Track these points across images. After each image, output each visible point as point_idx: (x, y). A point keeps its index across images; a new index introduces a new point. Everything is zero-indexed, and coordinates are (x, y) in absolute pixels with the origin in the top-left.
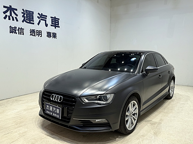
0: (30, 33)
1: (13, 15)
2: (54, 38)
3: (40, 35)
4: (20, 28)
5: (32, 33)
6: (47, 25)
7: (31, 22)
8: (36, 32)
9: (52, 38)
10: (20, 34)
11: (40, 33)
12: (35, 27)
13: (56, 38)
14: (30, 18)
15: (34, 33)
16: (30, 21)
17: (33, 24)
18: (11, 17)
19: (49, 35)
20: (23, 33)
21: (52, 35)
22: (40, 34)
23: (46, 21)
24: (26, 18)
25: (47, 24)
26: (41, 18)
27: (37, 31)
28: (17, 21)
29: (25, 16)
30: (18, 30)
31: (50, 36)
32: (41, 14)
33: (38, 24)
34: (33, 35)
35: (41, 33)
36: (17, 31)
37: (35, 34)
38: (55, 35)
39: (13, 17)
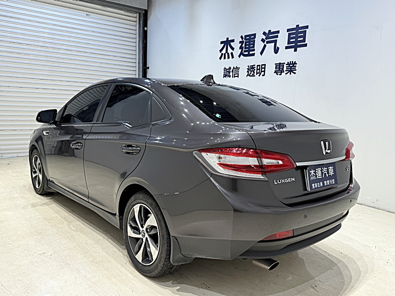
0: (248, 72)
1: (230, 51)
2: (290, 74)
3: (263, 73)
4: (235, 67)
5: (250, 72)
6: (276, 50)
7: (251, 53)
8: (256, 69)
9: (286, 74)
10: (235, 77)
11: (262, 68)
12: (256, 60)
13: (295, 73)
14: (249, 47)
15: (252, 73)
16: (249, 53)
17: (253, 55)
18: (226, 54)
19: (279, 69)
20: (237, 75)
21: (285, 69)
22: (263, 71)
23: (275, 42)
24: (244, 50)
25: (278, 48)
26: (268, 40)
27: (257, 66)
28: (233, 57)
29: (244, 45)
30: (232, 71)
31: (282, 71)
32: (267, 32)
33: (261, 53)
34: (251, 75)
35: (265, 68)
36: (231, 74)
37: (254, 72)
38: (292, 67)
39: (228, 54)
